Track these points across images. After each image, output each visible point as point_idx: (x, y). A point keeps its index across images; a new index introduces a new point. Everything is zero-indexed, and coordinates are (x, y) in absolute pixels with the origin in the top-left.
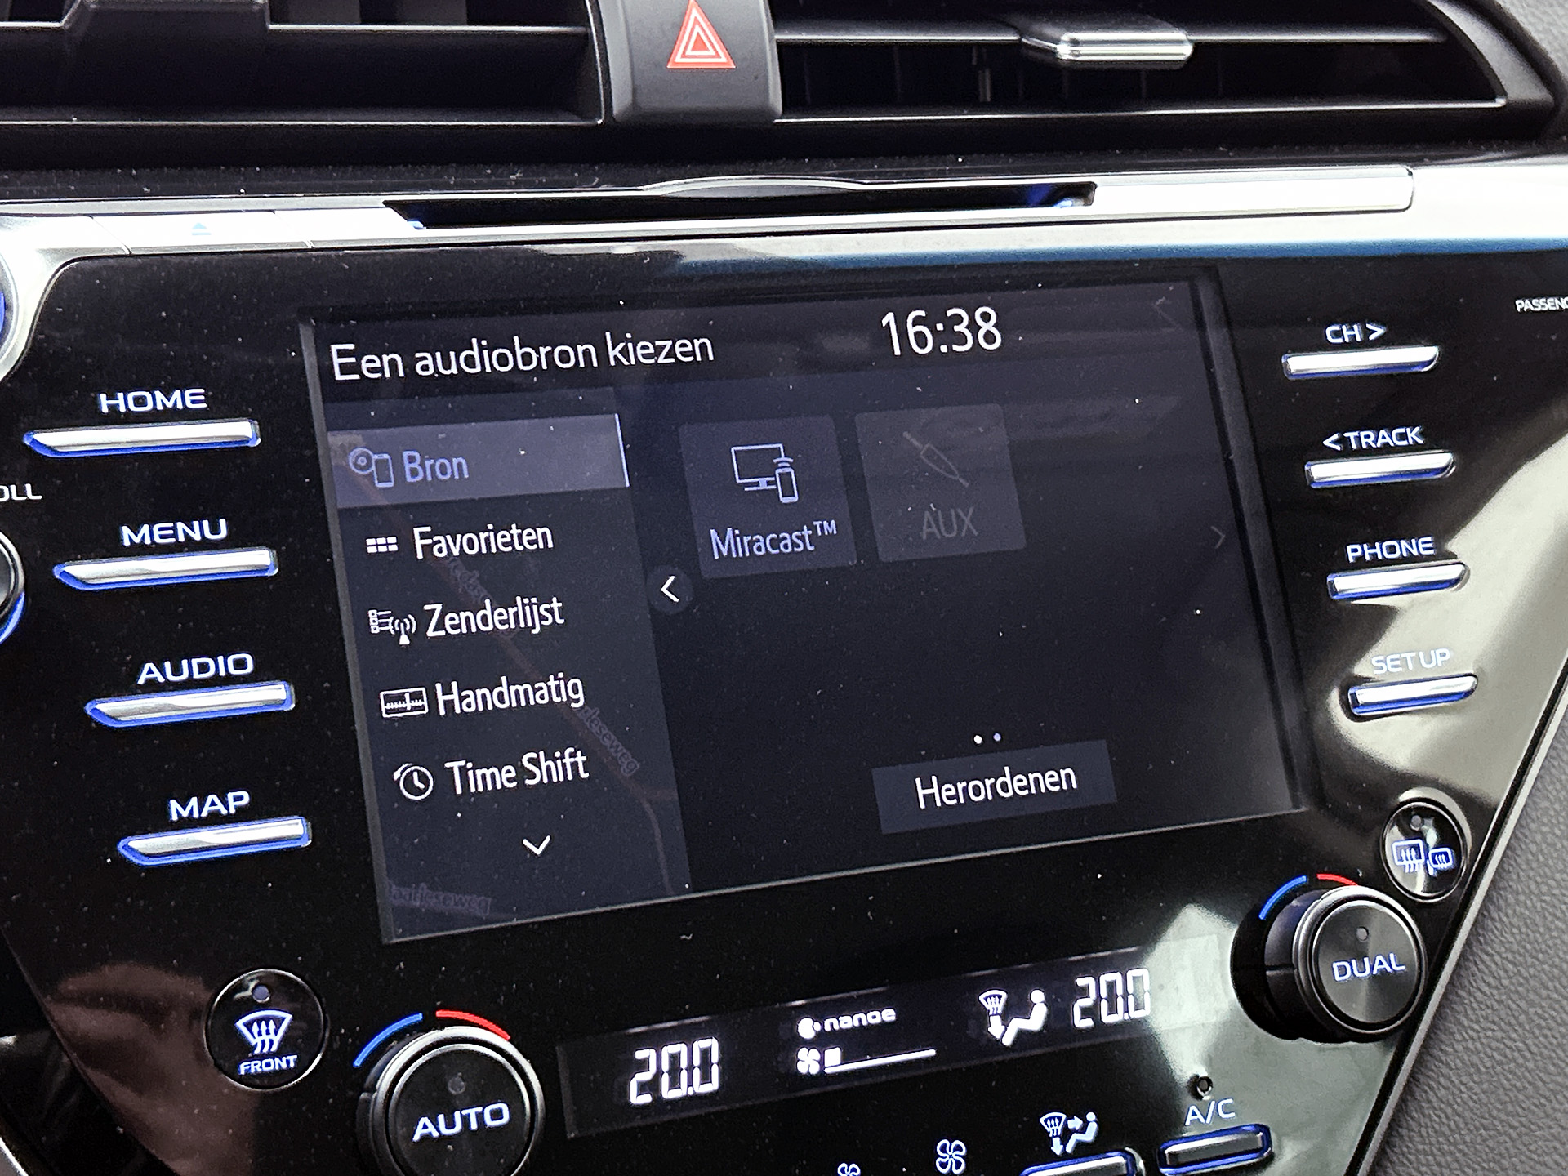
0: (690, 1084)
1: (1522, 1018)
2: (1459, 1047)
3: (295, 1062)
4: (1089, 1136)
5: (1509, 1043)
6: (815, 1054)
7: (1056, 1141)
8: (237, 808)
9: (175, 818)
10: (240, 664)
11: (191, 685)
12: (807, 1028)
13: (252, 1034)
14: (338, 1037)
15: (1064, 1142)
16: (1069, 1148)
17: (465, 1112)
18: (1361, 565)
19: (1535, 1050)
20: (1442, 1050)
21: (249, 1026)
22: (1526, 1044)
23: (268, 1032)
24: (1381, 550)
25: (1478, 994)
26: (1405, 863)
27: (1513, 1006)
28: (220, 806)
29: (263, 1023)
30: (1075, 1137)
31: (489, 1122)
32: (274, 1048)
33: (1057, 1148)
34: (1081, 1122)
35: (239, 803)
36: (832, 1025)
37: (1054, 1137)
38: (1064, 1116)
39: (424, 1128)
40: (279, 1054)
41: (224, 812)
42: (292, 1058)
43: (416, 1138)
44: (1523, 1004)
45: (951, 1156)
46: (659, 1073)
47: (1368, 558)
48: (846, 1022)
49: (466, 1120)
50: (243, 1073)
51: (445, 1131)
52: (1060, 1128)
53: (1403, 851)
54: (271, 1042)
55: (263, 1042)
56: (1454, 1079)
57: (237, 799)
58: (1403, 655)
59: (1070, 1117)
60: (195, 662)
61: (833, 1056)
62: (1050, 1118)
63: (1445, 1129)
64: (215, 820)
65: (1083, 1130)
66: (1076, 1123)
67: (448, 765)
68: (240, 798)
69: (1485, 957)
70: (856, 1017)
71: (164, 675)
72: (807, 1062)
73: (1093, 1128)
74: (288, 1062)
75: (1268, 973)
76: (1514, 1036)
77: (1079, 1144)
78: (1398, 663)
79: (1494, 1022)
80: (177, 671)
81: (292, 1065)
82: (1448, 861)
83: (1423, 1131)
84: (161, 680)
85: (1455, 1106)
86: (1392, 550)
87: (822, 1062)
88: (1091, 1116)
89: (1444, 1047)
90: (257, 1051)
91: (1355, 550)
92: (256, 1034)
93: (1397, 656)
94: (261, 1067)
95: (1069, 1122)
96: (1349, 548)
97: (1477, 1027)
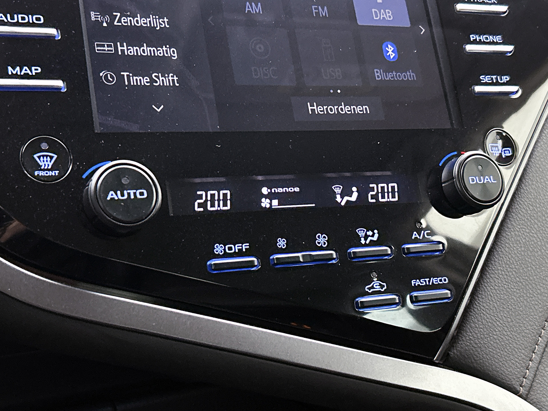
0: (219, 206)
1: (536, 226)
2: (513, 233)
3: (58, 173)
4: (375, 238)
5: (531, 234)
6: (268, 201)
7: (362, 239)
8: (36, 73)
9: (10, 73)
10: (38, 19)
11: (18, 24)
12: (265, 191)
13: (40, 161)
14: (76, 165)
15: (366, 240)
16: (368, 242)
17: (129, 191)
18: (475, 42)
19: (541, 238)
20: (506, 234)
21: (39, 157)
22: (537, 235)
23: (47, 161)
24: (483, 38)
25: (519, 215)
26: (493, 152)
27: (532, 221)
28: (29, 72)
29: (45, 157)
30: (370, 238)
31: (138, 196)
32: (50, 167)
33: (363, 241)
34: (372, 233)
35: (37, 71)
36: (275, 190)
37: (361, 237)
38: (365, 230)
39: (112, 195)
40: (51, 170)
41: (30, 74)
42: (57, 172)
43: (108, 198)
44: (536, 221)
45: (322, 240)
46: (206, 200)
47: (478, 40)
48: (280, 190)
49: (129, 194)
50: (36, 175)
51: (120, 198)
52: (364, 234)
53: (493, 148)
54: (48, 165)
55: (45, 165)
56: (511, 245)
57: (36, 70)
58: (492, 77)
59: (368, 231)
60: (20, 16)
61: (275, 202)
62: (360, 230)
63: (508, 262)
64: (26, 77)
65: (373, 236)
66: (370, 233)
67: (122, 73)
68: (37, 70)
69: (522, 203)
70: (284, 189)
71: (7, 19)
72: (265, 203)
73: (376, 236)
74: (55, 173)
75: (443, 185)
76: (533, 232)
77: (371, 241)
78: (490, 79)
79: (525, 226)
80: (12, 18)
81: (57, 174)
82: (510, 153)
83: (500, 262)
84: (6, 21)
85: (512, 255)
86: (487, 38)
87: (271, 204)
88: (376, 231)
89: (507, 233)
90: (42, 168)
91: (473, 37)
92: (42, 161)
93: (490, 77)
94: (44, 174)
95: (367, 232)
96: (471, 36)
97: (519, 227)
